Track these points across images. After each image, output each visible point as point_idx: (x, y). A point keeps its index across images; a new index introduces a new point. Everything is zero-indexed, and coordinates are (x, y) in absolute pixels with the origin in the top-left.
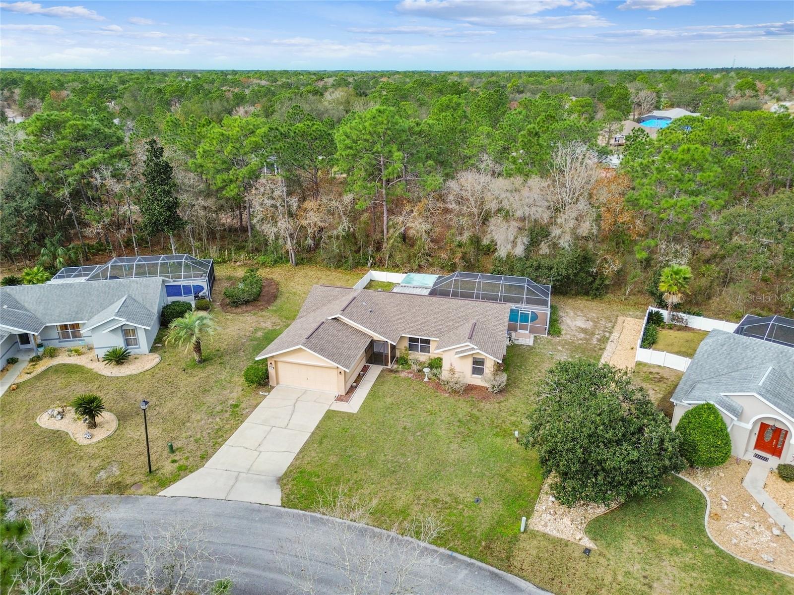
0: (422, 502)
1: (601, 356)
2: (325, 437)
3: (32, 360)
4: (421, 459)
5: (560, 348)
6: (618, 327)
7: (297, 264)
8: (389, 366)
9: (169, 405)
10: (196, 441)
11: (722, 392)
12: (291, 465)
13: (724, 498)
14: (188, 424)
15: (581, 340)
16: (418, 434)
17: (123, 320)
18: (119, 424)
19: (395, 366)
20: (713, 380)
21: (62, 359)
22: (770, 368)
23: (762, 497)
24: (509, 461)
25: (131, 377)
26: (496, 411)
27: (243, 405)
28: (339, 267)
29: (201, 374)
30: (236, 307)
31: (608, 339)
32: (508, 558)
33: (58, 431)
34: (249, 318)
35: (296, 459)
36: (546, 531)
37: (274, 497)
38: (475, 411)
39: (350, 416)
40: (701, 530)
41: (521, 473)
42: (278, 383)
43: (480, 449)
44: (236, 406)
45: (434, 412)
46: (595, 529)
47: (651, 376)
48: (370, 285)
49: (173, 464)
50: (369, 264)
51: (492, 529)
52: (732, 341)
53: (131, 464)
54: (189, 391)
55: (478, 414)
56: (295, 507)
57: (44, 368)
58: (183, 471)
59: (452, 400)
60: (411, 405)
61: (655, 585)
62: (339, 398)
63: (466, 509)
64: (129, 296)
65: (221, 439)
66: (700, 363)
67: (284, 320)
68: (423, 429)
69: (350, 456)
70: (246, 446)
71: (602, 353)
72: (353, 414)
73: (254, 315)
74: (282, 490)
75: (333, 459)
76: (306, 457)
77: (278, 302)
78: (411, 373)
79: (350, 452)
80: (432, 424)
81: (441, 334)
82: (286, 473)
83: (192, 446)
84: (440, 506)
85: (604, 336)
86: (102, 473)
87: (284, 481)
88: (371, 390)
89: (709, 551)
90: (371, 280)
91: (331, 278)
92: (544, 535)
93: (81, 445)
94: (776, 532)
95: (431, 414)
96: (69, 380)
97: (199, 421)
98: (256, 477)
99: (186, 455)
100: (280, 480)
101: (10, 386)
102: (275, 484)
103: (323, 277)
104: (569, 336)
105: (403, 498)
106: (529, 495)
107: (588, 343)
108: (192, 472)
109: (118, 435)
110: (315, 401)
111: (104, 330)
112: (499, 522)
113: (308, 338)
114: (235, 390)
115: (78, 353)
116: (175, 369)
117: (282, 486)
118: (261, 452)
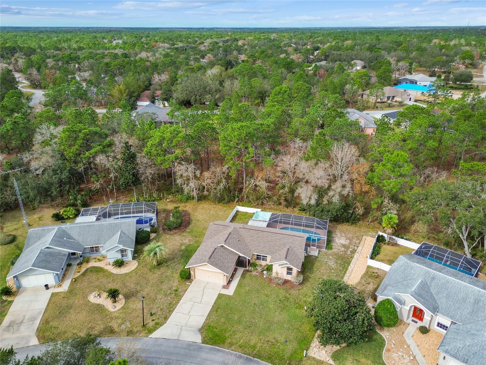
0: (262, 342)
1: (351, 261)
2: (218, 308)
3: (78, 264)
4: (262, 320)
5: (331, 257)
6: (362, 243)
7: (198, 200)
8: (247, 268)
9: (146, 290)
10: (161, 310)
11: (397, 292)
12: (204, 323)
13: (394, 342)
14: (156, 301)
15: (342, 251)
16: (261, 307)
17: (121, 246)
18: (126, 301)
19: (250, 268)
20: (395, 285)
21: (92, 264)
22: (420, 280)
23: (410, 341)
24: (301, 322)
25: (126, 274)
26: (297, 294)
27: (180, 290)
28: (220, 202)
29: (158, 272)
30: (171, 230)
31: (356, 251)
33: (99, 304)
34: (177, 238)
35: (206, 319)
37: (198, 339)
38: (287, 295)
39: (229, 297)
40: (380, 357)
41: (307, 327)
42: (195, 278)
43: (288, 315)
44: (176, 291)
45: (268, 295)
46: (336, 356)
47: (373, 274)
48: (237, 214)
49: (153, 322)
50: (236, 201)
51: (292, 355)
53: (134, 321)
54: (154, 282)
55: (289, 296)
56: (207, 344)
57: (85, 269)
58: (158, 325)
59: (277, 288)
60: (258, 291)
62: (224, 287)
63: (281, 345)
64: (121, 231)
65: (172, 309)
67: (194, 238)
68: (263, 305)
69: (230, 318)
70: (184, 313)
71: (352, 260)
72: (231, 296)
73: (180, 235)
74: (201, 335)
75: (223, 320)
76: (210, 318)
77: (191, 227)
78: (258, 272)
79: (230, 316)
80: (267, 302)
81: (272, 253)
82: (202, 327)
83: (160, 313)
84: (270, 344)
85: (354, 249)
86: (123, 326)
87: (202, 331)
88: (239, 282)
90: (237, 211)
91: (216, 209)
92: (314, 358)
93: (111, 312)
94: (412, 358)
96: (99, 276)
97: (161, 299)
98: (189, 328)
99: (158, 317)
100: (200, 330)
101: (72, 280)
102: (198, 332)
103: (212, 208)
104: (336, 250)
105: (254, 340)
106: (309, 339)
107: (345, 254)
108: (161, 326)
109: (126, 306)
110: (213, 288)
111: (113, 251)
112: (295, 352)
113: (209, 258)
114: (175, 281)
115: (100, 260)
116: (146, 269)
117: (201, 333)
118: (190, 316)
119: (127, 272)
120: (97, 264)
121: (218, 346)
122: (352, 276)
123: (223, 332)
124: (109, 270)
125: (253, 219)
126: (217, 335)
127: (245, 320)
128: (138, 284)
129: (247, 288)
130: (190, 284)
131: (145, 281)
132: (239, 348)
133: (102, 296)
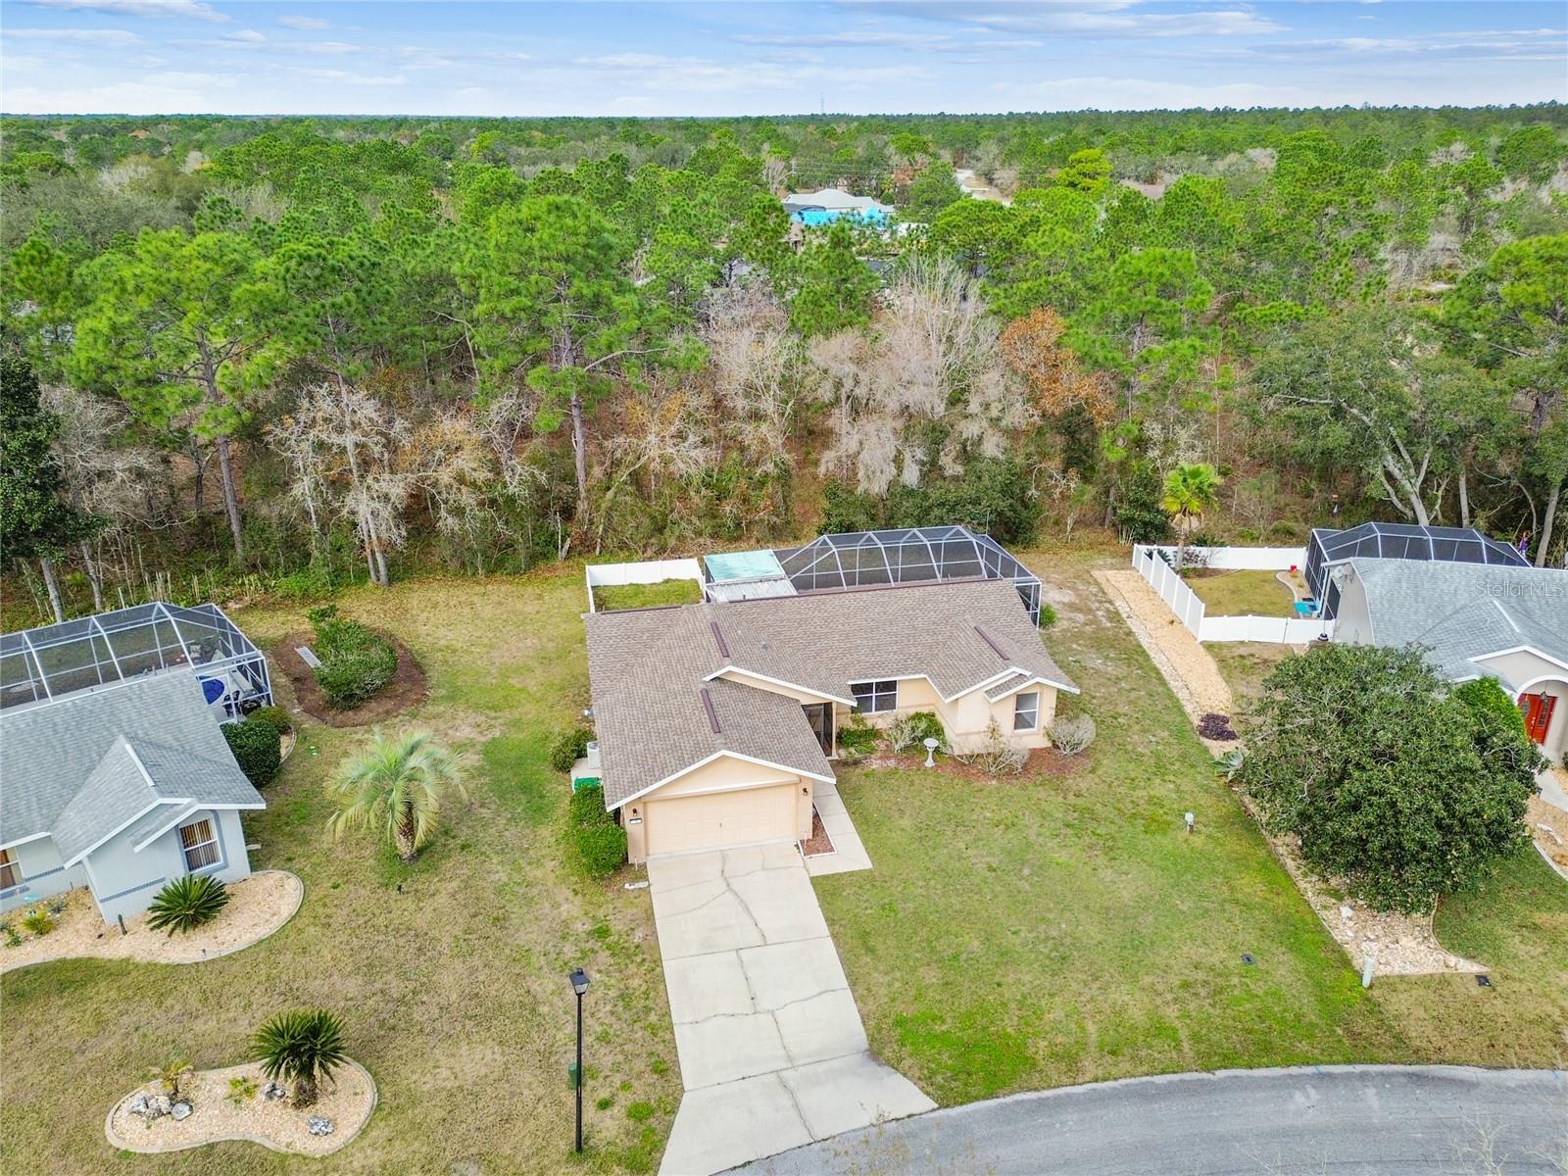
0: (1168, 996)
1: (1140, 646)
4: (1081, 916)
5: (1074, 646)
6: (1109, 590)
7: (391, 581)
8: (835, 755)
9: (445, 977)
10: (605, 1040)
11: (1471, 656)
12: (863, 1016)
13: (1545, 827)
15: (1086, 624)
16: (1027, 872)
17: (185, 801)
18: (369, 1069)
19: (843, 753)
22: (1496, 603)
24: (1215, 872)
25: (269, 946)
26: (1104, 787)
27: (617, 926)
28: (493, 572)
29: (442, 886)
30: (355, 708)
31: (1117, 613)
32: (1399, 1039)
33: (212, 1146)
34: (409, 728)
35: (860, 1000)
36: (1397, 971)
37: (903, 1097)
38: (1073, 799)
39: (865, 876)
41: (1254, 887)
43: (1151, 866)
44: (602, 933)
45: (1009, 822)
46: (1453, 937)
47: (1248, 662)
48: (604, 600)
49: (608, 1112)
50: (562, 554)
51: (1322, 999)
52: (1406, 571)
54: (460, 934)
55: (1082, 802)
56: (968, 1098)
58: (653, 1119)
59: (1013, 789)
60: (955, 819)
62: (809, 848)
63: (1248, 980)
64: (133, 739)
65: (653, 1018)
66: (1386, 618)
67: (492, 714)
68: (1025, 861)
69: (956, 957)
70: (731, 1012)
71: (1137, 641)
72: (870, 871)
73: (414, 716)
74: (905, 1075)
75: (931, 976)
76: (874, 990)
77: (434, 675)
78: (886, 757)
79: (945, 948)
80: (1029, 845)
81: (920, 663)
82: (872, 1040)
84: (1203, 992)
85: (1108, 610)
87: (887, 1052)
88: (852, 814)
90: (592, 588)
91: (495, 599)
92: (1402, 977)
93: (323, 1159)
95: (1007, 827)
96: (91, 1006)
98: (820, 1068)
99: (617, 1080)
100: (874, 1055)
102: (873, 1066)
103: (476, 599)
104: (1065, 622)
105: (1132, 1002)
106: (1303, 920)
107: (1102, 628)
108: (674, 1112)
109: (395, 1095)
110: (764, 869)
111: (136, 843)
112: (1318, 984)
113: (717, 730)
114: (560, 898)
115: (40, 928)
116: (362, 892)
117: (895, 1065)
118: (772, 1013)
119: (264, 931)
120: (38, 952)
121: (1022, 1089)
122: (1193, 686)
123: (980, 1021)
124: (141, 957)
125: (716, 580)
126: (969, 1048)
127: (1017, 940)
128: (371, 969)
129: (906, 823)
130: (642, 885)
131: (402, 942)
132: (1109, 1059)
133: (198, 1097)
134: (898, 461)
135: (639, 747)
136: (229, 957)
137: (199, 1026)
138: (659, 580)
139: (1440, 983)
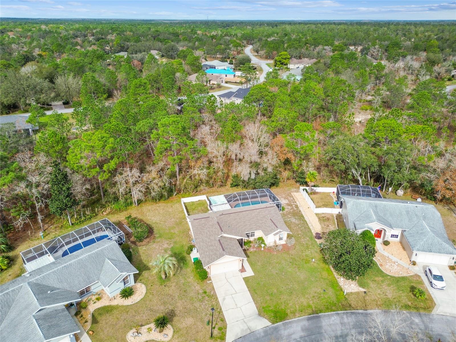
0: (310, 299)
3: (76, 314)
4: (294, 283)
5: (289, 216)
6: (295, 199)
9: (179, 304)
12: (257, 307)
14: (199, 310)
16: (283, 274)
17: (125, 273)
19: (245, 247)
21: (92, 308)
22: (371, 210)
23: (386, 254)
24: (318, 271)
25: (144, 300)
26: (297, 253)
27: (207, 291)
29: (172, 284)
30: (142, 241)
31: (297, 205)
32: (350, 305)
34: (154, 246)
35: (255, 304)
36: (350, 291)
37: (266, 323)
40: (381, 271)
41: (325, 274)
42: (210, 275)
43: (306, 271)
44: (205, 292)
45: (279, 262)
46: (361, 285)
47: (324, 218)
48: (187, 206)
49: (215, 329)
50: (174, 194)
51: (337, 298)
54: (179, 295)
55: (293, 257)
56: (277, 322)
57: (90, 316)
58: (223, 330)
59: (279, 255)
60: (269, 263)
61: (387, 294)
62: (242, 271)
63: (324, 295)
64: (109, 259)
65: (219, 310)
67: (170, 240)
68: (283, 271)
69: (272, 294)
70: (233, 308)
72: (254, 276)
73: (154, 242)
74: (265, 318)
75: (268, 298)
76: (258, 301)
77: (155, 231)
78: (254, 248)
79: (270, 292)
81: (260, 228)
82: (259, 312)
84: (316, 298)
85: (295, 205)
87: (262, 314)
88: (248, 262)
89: (389, 277)
90: (185, 203)
92: (351, 293)
94: (397, 264)
95: (279, 264)
96: (114, 315)
97: (200, 306)
98: (250, 318)
99: (215, 323)
100: (260, 315)
101: (88, 333)
102: (259, 317)
103: (158, 208)
104: (287, 209)
105: (304, 301)
106: (334, 281)
107: (294, 210)
108: (226, 328)
109: (176, 329)
110: (233, 276)
111: (117, 283)
112: (337, 295)
113: (224, 250)
114: (195, 285)
115: (98, 299)
116: (157, 287)
117: (263, 316)
118: (240, 308)
119: (142, 297)
120: (99, 305)
121: (286, 320)
122: (313, 225)
123: (278, 307)
124: (120, 304)
125: (213, 205)
126: (276, 312)
127: (283, 289)
128: (164, 303)
129: (259, 264)
130: (211, 281)
131: (168, 297)
132: (301, 313)
133: (142, 332)
134: (250, 174)
135: (208, 253)
136: (137, 303)
137: (136, 318)
138: (197, 200)
139: (358, 293)
